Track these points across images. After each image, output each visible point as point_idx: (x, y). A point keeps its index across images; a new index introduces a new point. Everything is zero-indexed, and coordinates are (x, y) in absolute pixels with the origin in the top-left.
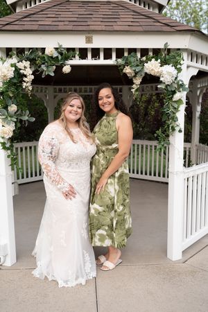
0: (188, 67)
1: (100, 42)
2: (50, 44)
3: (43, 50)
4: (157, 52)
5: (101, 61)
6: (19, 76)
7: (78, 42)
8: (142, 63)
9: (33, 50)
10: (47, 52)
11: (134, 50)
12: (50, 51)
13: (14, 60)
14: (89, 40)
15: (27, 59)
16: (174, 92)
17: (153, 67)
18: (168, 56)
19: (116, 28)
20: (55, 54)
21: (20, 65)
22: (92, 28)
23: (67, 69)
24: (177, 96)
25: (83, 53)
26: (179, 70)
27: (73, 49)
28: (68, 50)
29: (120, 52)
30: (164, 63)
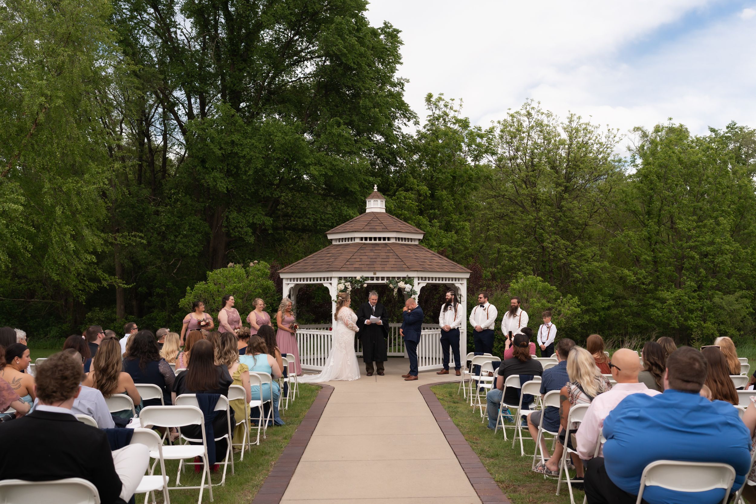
0: (419, 283)
1: (379, 275)
2: (358, 276)
3: (356, 277)
4: (404, 278)
5: (380, 281)
6: (346, 288)
7: (370, 275)
8: (397, 282)
9: (352, 277)
10: (357, 278)
11: (395, 277)
12: (358, 278)
13: (343, 281)
14: (375, 274)
15: (349, 281)
16: (411, 295)
17: (401, 284)
18: (409, 281)
19: (386, 269)
20: (361, 280)
21: (346, 284)
22: (376, 269)
23: (365, 285)
24: (413, 296)
25: (372, 279)
26: (413, 286)
27: (368, 277)
28: (366, 278)
29: (388, 278)
30: (406, 283)
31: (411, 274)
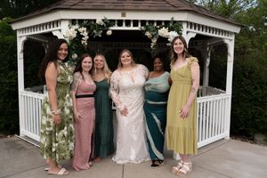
0: (188, 32)
1: (131, 16)
2: (99, 17)
3: (95, 20)
4: (167, 23)
5: (132, 28)
6: (79, 36)
7: (117, 16)
8: (157, 29)
9: (90, 21)
10: (97, 22)
11: (153, 21)
12: (99, 20)
13: (77, 27)
14: (124, 15)
17: (163, 32)
18: (174, 26)
19: (141, 8)
20: (102, 23)
21: (80, 30)
22: (126, 7)
23: (109, 33)
25: (120, 23)
26: (180, 34)
27: (114, 21)
28: (111, 21)
29: (143, 23)
30: (169, 31)
31: (179, 17)
